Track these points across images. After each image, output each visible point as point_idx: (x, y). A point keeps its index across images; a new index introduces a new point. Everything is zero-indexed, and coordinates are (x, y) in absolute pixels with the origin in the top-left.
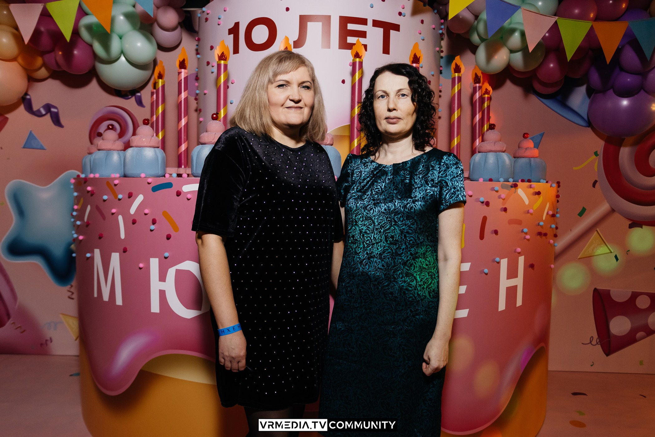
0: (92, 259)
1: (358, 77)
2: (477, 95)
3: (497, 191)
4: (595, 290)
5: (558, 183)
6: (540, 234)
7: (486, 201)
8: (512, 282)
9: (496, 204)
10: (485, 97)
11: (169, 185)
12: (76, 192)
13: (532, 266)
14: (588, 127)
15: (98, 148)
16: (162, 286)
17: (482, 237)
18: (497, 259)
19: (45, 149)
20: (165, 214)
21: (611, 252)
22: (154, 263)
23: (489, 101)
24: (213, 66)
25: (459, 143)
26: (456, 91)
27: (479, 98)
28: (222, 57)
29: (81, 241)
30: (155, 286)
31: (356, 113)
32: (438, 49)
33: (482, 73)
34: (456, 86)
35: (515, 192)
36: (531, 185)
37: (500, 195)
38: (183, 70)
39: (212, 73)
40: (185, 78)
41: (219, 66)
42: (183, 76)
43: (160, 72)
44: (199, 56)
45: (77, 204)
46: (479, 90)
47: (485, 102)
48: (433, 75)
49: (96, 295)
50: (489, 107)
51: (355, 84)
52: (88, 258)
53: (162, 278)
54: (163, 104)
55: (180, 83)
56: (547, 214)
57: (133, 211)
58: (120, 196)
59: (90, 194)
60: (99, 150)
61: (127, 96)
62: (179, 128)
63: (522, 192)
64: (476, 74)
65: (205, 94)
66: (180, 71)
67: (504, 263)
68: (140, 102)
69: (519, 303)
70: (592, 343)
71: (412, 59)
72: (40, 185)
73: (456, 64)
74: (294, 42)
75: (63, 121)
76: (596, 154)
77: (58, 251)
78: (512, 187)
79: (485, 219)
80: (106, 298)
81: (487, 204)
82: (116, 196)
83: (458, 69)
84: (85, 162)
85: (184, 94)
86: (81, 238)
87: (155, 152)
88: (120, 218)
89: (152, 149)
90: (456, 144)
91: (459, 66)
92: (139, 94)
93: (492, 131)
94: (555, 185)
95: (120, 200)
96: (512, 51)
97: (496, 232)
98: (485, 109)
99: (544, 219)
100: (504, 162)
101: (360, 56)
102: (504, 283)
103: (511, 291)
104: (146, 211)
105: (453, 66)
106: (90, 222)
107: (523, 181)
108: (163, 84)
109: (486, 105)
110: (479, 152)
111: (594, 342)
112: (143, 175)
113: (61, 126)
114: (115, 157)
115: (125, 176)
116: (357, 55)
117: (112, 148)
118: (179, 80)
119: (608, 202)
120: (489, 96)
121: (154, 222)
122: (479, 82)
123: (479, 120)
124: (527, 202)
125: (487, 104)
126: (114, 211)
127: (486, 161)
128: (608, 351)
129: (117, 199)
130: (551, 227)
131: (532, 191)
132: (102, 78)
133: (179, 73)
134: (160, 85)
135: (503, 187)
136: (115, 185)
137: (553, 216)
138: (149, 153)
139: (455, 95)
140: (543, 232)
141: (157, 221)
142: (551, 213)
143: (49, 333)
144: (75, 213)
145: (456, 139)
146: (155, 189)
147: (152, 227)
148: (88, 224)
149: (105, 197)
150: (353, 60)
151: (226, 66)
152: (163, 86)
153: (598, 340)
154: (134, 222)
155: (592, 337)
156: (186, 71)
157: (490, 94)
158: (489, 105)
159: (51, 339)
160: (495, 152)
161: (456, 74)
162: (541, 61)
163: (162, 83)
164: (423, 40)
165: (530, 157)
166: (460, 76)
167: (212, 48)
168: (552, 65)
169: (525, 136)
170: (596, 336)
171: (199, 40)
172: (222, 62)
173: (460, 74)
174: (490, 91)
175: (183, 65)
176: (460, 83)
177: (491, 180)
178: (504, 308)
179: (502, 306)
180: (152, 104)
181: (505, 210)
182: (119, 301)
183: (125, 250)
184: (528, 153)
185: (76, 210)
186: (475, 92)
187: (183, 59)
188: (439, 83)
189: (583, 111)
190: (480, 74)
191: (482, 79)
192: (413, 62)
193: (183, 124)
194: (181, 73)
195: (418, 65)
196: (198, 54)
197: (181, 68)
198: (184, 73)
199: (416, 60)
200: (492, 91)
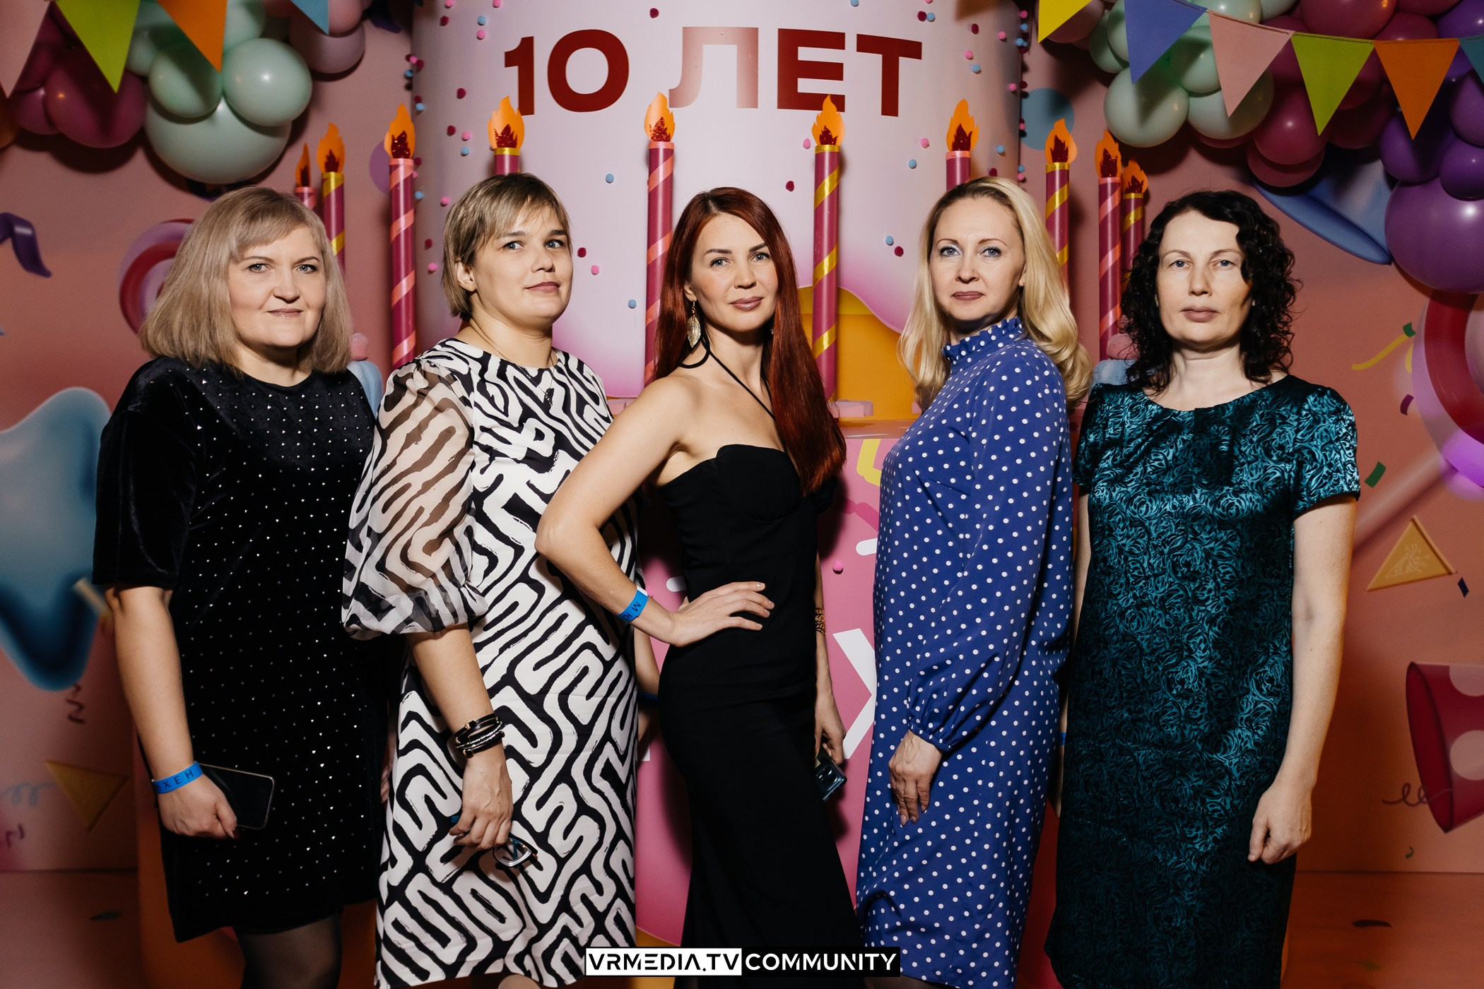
1: (830, 189)
2: (1110, 204)
4: (1413, 667)
10: (1129, 200)
14: (1389, 265)
21: (1450, 573)
23: (1140, 208)
24: (464, 140)
26: (1057, 205)
27: (1114, 211)
28: (508, 138)
31: (826, 272)
33: (1120, 148)
34: (1057, 193)
38: (401, 161)
39: (463, 155)
40: (406, 180)
41: (499, 159)
42: (402, 174)
43: (330, 152)
44: (420, 106)
46: (1113, 192)
47: (1130, 211)
48: (1003, 154)
51: (822, 203)
54: (341, 235)
55: (392, 194)
62: (394, 303)
64: (1105, 151)
66: (394, 162)
70: (1406, 799)
71: (952, 139)
73: (1057, 140)
74: (671, 91)
75: (47, 260)
76: (1408, 329)
77: (39, 598)
83: (1060, 152)
85: (406, 218)
91: (1064, 142)
96: (1192, 94)
98: (1129, 229)
101: (834, 137)
105: (1051, 144)
108: (340, 184)
109: (1132, 218)
110: (1112, 358)
111: (1413, 798)
113: (43, 272)
116: (826, 137)
118: (393, 185)
120: (1140, 196)
122: (1114, 175)
123: (1114, 266)
125: (1136, 215)
128: (1447, 817)
132: (162, 157)
133: (394, 168)
134: (333, 187)
139: (1053, 214)
143: (17, 815)
150: (817, 148)
151: (516, 161)
152: (340, 190)
153: (1423, 793)
155: (1407, 785)
156: (410, 162)
157: (1144, 190)
158: (1140, 217)
159: (20, 828)
161: (1057, 165)
162: (1265, 113)
163: (336, 180)
164: (979, 71)
166: (1066, 168)
167: (461, 93)
168: (1290, 124)
170: (1416, 782)
171: (420, 63)
172: (507, 151)
173: (1066, 164)
174: (1142, 182)
175: (400, 147)
176: (1066, 187)
186: (1102, 198)
187: (401, 132)
188: (1019, 164)
189: (1376, 226)
190: (1115, 152)
191: (1119, 164)
192: (956, 147)
193: (404, 292)
194: (397, 166)
195: (967, 154)
196: (417, 100)
197: (396, 155)
198: (404, 167)
199: (961, 140)
200: (1147, 182)
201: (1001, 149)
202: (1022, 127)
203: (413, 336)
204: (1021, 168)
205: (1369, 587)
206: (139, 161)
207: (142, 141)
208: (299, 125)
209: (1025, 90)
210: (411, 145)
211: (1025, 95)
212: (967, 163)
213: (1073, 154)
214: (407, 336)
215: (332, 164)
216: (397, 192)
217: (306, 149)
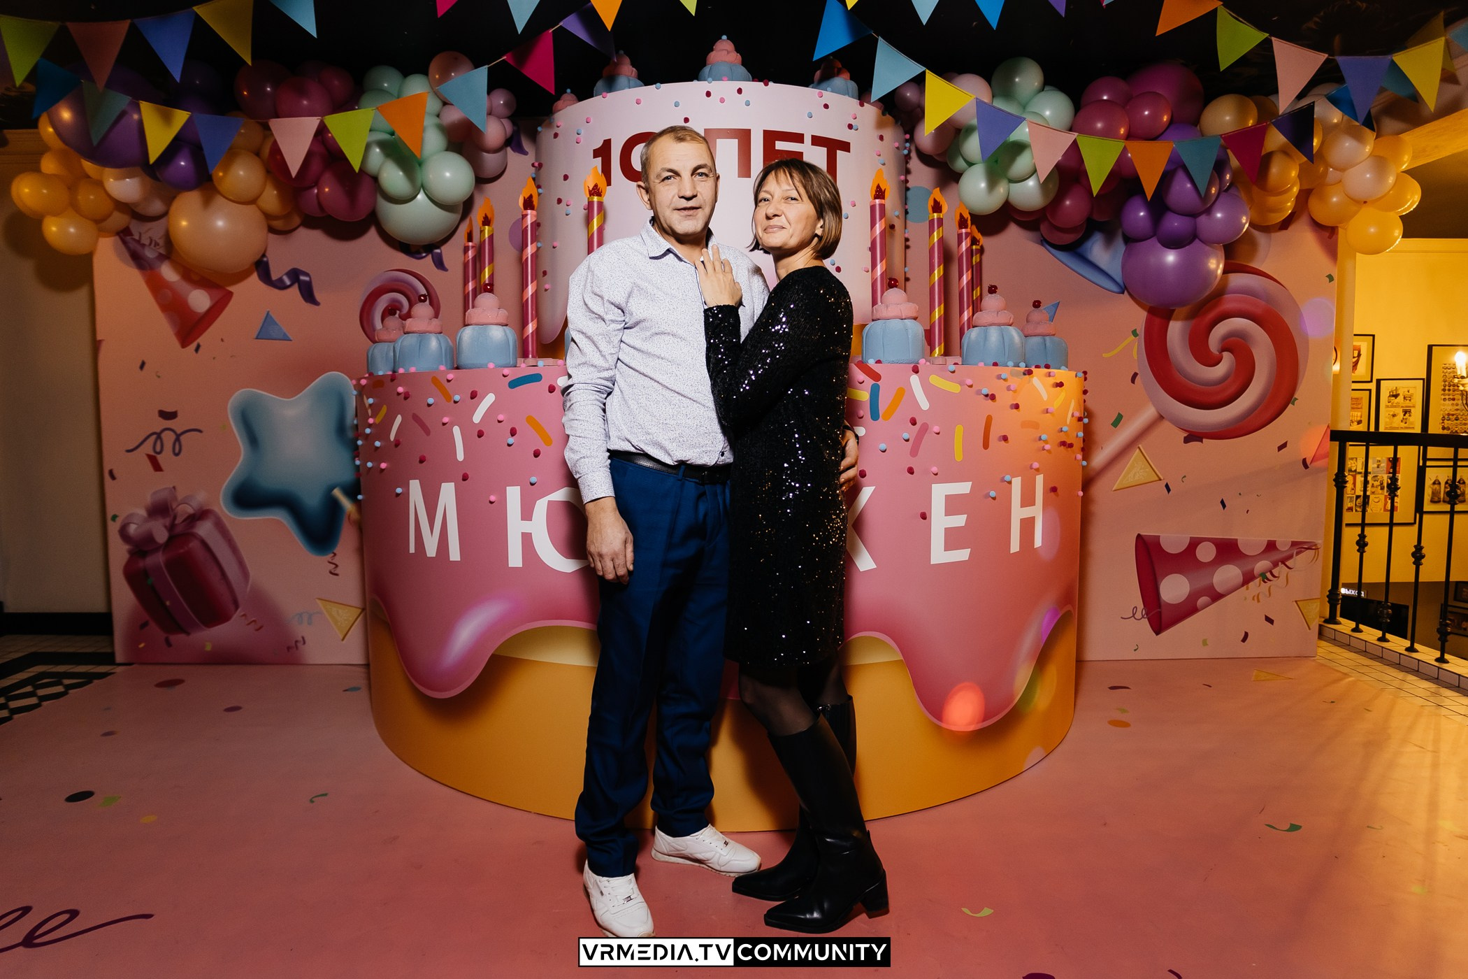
0: (406, 495)
2: (964, 246)
3: (1005, 380)
4: (1139, 536)
5: (1085, 373)
6: (1063, 444)
7: (990, 393)
8: (1027, 512)
9: (1005, 399)
10: (974, 249)
11: (536, 378)
12: (368, 398)
13: (1054, 490)
14: (1123, 293)
15: (406, 330)
16: (527, 527)
17: (986, 445)
18: (1008, 478)
19: (291, 340)
20: (531, 420)
21: (1160, 480)
22: (513, 495)
23: (978, 255)
24: (568, 205)
25: (943, 316)
26: (936, 240)
27: (966, 250)
28: (595, 191)
29: (382, 470)
30: (515, 527)
32: (903, 178)
33: (970, 213)
34: (935, 233)
35: (1029, 382)
36: (1050, 373)
37: (1009, 386)
38: (529, 211)
39: (567, 215)
40: (532, 224)
41: (590, 204)
42: (529, 220)
43: (486, 215)
44: (540, 190)
45: (374, 416)
46: (966, 238)
47: (974, 256)
48: (898, 217)
49: (412, 550)
50: (980, 264)
52: (398, 495)
53: (527, 514)
54: (491, 265)
55: (525, 231)
56: (1073, 416)
57: (477, 418)
58: (457, 398)
59: (403, 396)
60: (405, 334)
61: (420, 253)
62: (525, 299)
63: (1039, 382)
64: (961, 215)
65: (554, 247)
66: (525, 212)
67: (1017, 483)
68: (439, 264)
69: (1038, 542)
70: (1135, 616)
71: (874, 193)
72: (282, 397)
73: (935, 200)
75: (318, 296)
76: (1135, 333)
77: (312, 500)
78: (1024, 374)
79: (989, 421)
80: (431, 550)
81: (993, 397)
82: (448, 397)
83: (937, 207)
84: (372, 354)
85: (531, 248)
86: (383, 465)
87: (505, 332)
88: (456, 431)
89: (500, 328)
90: (937, 317)
91: (939, 203)
92: (438, 251)
93: (993, 295)
94: (1081, 374)
95: (455, 402)
96: (1011, 181)
97: (1005, 438)
98: (974, 267)
99: (1068, 423)
100: (1012, 338)
102: (1018, 513)
103: (1028, 524)
104: (501, 417)
105: (931, 203)
106: (401, 440)
107: (1037, 367)
108: (491, 233)
109: (975, 260)
110: (976, 326)
111: (1138, 615)
112: (491, 365)
113: (316, 303)
114: (433, 343)
115: (457, 368)
117: (428, 329)
118: (524, 227)
119: (1154, 405)
120: (978, 247)
121: (513, 432)
122: (966, 227)
123: (967, 283)
124: (1045, 396)
125: (978, 259)
126: (446, 420)
127: (986, 338)
128: (1159, 626)
129: (452, 401)
130: (1077, 436)
131: (1052, 380)
132: (384, 227)
133: (524, 216)
134: (487, 236)
135: (1012, 374)
136: (449, 381)
137: (1080, 419)
138: (497, 333)
139: (934, 245)
140: (1069, 442)
141: (518, 432)
142: (1077, 414)
143: (301, 629)
144: (368, 431)
145: (937, 310)
146: (514, 384)
147: (511, 440)
148: (397, 443)
149: (431, 401)
151: (600, 204)
152: (491, 237)
153: (1144, 612)
154: (480, 434)
155: (1136, 607)
156: (534, 212)
157: (980, 245)
158: (980, 261)
159: (303, 638)
160: (999, 325)
161: (935, 214)
163: (488, 231)
164: (884, 164)
165: (1044, 336)
166: (941, 218)
167: (566, 177)
168: (1068, 203)
169: (1037, 304)
170: (1141, 606)
171: (540, 165)
172: (596, 199)
173: (941, 214)
174: (980, 239)
175: (528, 204)
176: (941, 228)
177: (995, 364)
178: (1017, 549)
179: (1015, 547)
180: (466, 265)
181: (1017, 407)
182: (455, 554)
183: (465, 478)
184: (1040, 330)
185: (370, 426)
186: (960, 242)
187: (529, 195)
188: (905, 228)
189: (1115, 270)
190: (967, 216)
191: (969, 222)
192: (876, 197)
193: (530, 294)
194: (527, 215)
195: (883, 201)
196: (539, 187)
197: (526, 208)
198: (531, 216)
199: (879, 194)
200: (983, 241)
201: (897, 213)
202: (907, 207)
203: (535, 321)
204: (906, 231)
205: (1114, 489)
206: (372, 233)
207: (373, 220)
208: (467, 206)
209: (908, 185)
210: (535, 203)
211: (907, 189)
212: (882, 207)
213: (945, 208)
214: (532, 321)
215: (487, 221)
216: (527, 230)
217: (471, 220)
